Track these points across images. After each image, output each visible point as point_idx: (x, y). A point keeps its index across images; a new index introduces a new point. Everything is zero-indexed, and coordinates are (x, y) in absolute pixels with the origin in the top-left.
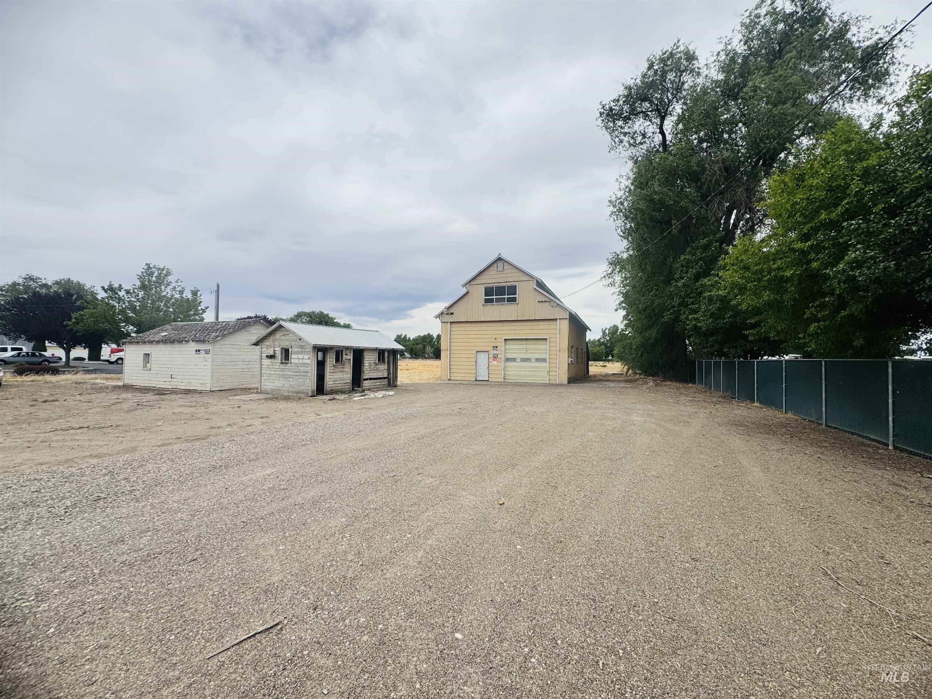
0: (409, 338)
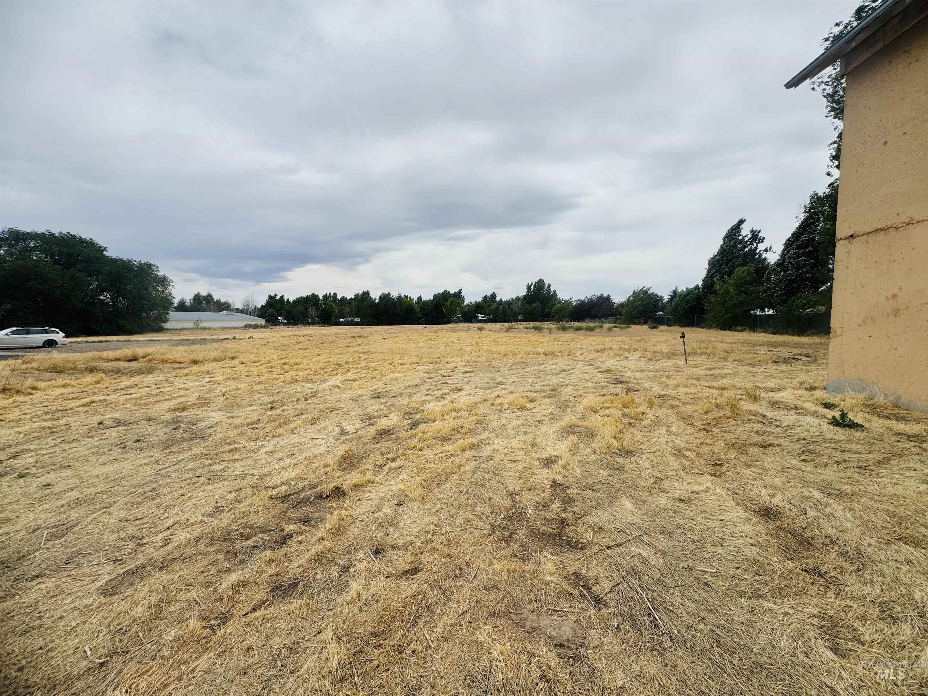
0: (288, 300)
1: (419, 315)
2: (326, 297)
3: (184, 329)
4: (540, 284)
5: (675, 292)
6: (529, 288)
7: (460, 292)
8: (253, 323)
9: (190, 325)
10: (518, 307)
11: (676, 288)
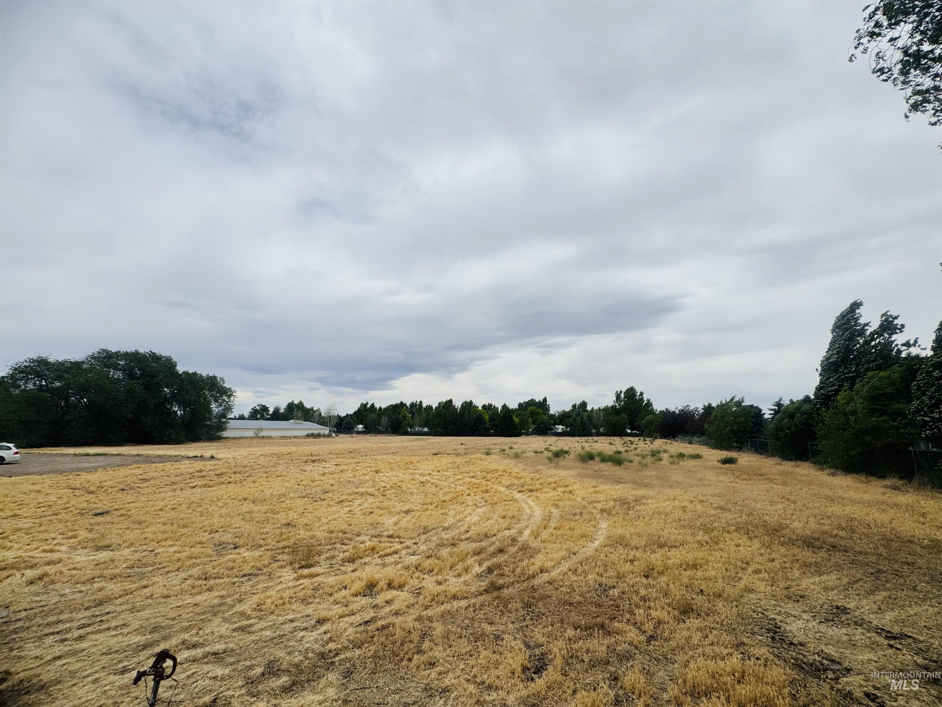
1: (488, 426)
2: (412, 405)
3: (242, 438)
4: (631, 392)
5: (779, 405)
6: (618, 396)
7: (545, 400)
8: (316, 432)
9: (251, 434)
10: (599, 418)
11: (781, 399)
